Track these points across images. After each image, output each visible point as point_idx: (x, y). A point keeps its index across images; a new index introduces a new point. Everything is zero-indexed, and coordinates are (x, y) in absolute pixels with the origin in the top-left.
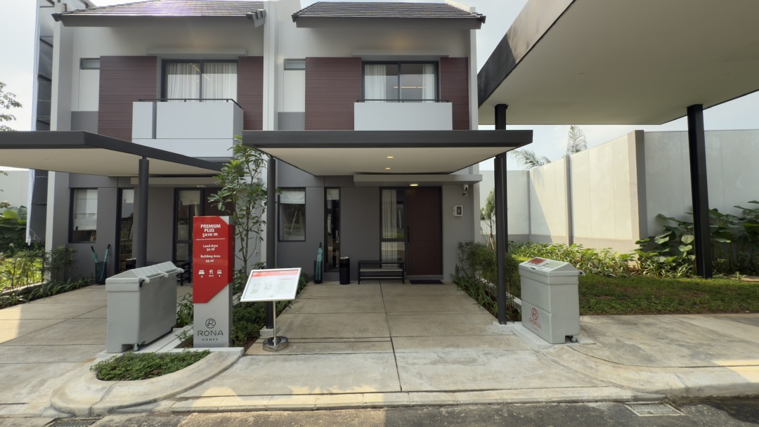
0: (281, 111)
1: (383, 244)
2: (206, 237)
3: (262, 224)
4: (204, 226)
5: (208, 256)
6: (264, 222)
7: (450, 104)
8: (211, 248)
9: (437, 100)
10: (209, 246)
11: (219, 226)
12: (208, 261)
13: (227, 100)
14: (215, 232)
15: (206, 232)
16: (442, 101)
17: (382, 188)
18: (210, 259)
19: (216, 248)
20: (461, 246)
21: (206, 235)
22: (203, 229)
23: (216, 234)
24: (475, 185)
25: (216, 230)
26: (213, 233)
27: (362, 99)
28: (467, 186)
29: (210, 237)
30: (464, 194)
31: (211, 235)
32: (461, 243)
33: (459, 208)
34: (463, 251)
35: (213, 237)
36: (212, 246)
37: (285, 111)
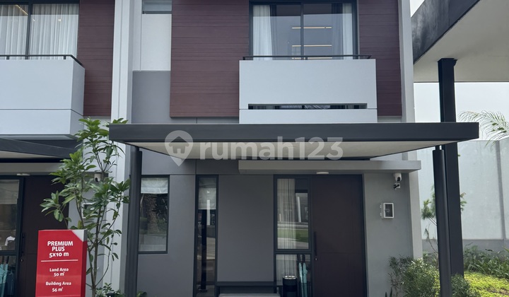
0: (137, 69)
1: (280, 257)
2: (53, 258)
3: (116, 235)
4: (52, 243)
5: (55, 284)
6: (119, 231)
7: (372, 62)
8: (59, 272)
9: (356, 56)
10: (57, 270)
11: (71, 243)
12: (55, 290)
13: (65, 56)
14: (65, 252)
15: (54, 251)
16: (362, 57)
17: (277, 176)
18: (57, 287)
19: (66, 272)
20: (393, 263)
21: (54, 255)
22: (51, 247)
23: (66, 254)
24: (411, 174)
25: (67, 249)
26: (63, 253)
27: (249, 56)
28: (400, 176)
29: (59, 258)
30: (395, 187)
31: (60, 255)
32: (393, 259)
33: (389, 207)
34: (397, 272)
35: (63, 257)
36: (61, 270)
37: (142, 70)
